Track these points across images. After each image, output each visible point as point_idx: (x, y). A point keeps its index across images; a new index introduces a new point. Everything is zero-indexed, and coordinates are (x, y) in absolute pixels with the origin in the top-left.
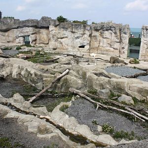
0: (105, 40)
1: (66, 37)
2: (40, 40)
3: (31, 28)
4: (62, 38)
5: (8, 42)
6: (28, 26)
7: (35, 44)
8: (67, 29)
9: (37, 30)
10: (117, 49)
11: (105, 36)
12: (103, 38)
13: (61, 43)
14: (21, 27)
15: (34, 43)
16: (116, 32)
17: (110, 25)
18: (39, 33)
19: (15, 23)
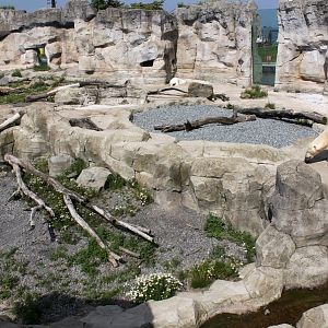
0: (206, 44)
1: (112, 44)
2: (68, 54)
3: (47, 29)
4: (102, 47)
5: (7, 62)
6: (42, 25)
7: (59, 63)
8: (111, 24)
9: (60, 31)
10: (230, 65)
11: (205, 36)
12: (202, 40)
13: (103, 58)
14: (27, 28)
15: (56, 60)
16: (225, 24)
17: (213, 8)
18: (65, 38)
19: (14, 20)
